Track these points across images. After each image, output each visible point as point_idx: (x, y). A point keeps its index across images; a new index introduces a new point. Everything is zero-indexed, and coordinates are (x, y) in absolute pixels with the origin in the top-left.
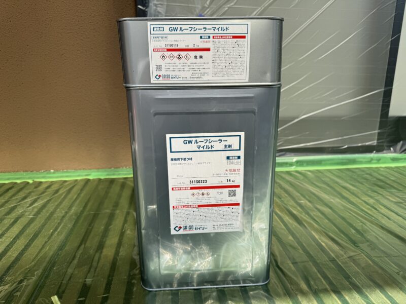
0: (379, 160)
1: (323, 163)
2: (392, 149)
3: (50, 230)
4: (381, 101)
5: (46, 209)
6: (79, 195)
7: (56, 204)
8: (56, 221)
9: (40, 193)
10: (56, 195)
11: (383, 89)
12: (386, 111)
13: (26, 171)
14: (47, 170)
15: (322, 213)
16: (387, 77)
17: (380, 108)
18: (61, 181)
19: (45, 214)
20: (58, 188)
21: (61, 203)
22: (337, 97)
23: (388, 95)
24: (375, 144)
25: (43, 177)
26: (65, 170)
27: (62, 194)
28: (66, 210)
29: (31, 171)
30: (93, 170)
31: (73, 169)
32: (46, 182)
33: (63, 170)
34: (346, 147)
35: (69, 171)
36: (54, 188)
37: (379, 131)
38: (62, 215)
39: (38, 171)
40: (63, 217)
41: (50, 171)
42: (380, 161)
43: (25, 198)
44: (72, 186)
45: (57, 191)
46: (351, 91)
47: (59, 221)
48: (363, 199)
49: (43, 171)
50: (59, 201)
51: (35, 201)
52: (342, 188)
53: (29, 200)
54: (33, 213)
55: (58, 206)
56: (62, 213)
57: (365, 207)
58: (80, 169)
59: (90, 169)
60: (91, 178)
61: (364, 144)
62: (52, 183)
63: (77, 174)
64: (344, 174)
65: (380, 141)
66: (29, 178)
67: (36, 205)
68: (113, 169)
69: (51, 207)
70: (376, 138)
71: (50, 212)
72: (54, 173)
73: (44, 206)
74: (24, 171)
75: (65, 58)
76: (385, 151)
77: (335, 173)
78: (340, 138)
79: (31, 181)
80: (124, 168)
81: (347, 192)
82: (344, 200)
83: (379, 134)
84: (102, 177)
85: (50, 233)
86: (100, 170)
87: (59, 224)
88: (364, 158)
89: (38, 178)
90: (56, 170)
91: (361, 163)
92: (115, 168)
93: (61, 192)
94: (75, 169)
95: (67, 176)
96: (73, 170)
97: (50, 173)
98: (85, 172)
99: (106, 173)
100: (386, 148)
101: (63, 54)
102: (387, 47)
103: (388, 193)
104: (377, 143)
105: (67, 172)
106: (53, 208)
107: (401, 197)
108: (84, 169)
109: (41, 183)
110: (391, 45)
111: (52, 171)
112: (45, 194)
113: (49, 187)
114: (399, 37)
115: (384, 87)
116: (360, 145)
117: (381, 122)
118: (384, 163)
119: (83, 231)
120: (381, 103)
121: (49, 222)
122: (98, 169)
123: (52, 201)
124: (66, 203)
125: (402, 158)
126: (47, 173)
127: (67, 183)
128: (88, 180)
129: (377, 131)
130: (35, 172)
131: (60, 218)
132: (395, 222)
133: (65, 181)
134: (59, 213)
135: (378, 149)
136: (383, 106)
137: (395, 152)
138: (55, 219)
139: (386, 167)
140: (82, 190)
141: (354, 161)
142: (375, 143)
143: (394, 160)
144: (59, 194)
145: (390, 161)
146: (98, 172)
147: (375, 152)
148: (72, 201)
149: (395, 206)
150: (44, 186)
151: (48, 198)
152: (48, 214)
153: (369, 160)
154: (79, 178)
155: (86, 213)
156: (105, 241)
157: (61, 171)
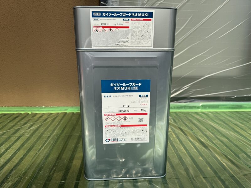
1: (220, 107)
3: (40, 145)
5: (38, 131)
6: (59, 123)
7: (45, 128)
8: (44, 139)
9: (35, 120)
10: (45, 122)
13: (28, 106)
14: (40, 106)
15: (222, 142)
18: (49, 113)
19: (37, 134)
20: (46, 118)
21: (48, 127)
22: (230, 64)
25: (38, 111)
26: (52, 107)
27: (49, 122)
28: (51, 132)
29: (31, 106)
30: (69, 107)
31: (56, 106)
32: (39, 114)
33: (50, 106)
34: (236, 97)
35: (54, 107)
36: (44, 117)
38: (48, 136)
39: (35, 106)
40: (49, 137)
41: (42, 106)
43: (26, 123)
44: (55, 117)
45: (46, 120)
47: (46, 140)
49: (38, 106)
50: (47, 126)
51: (32, 126)
52: (233, 125)
53: (28, 125)
54: (30, 134)
55: (46, 130)
56: (48, 134)
58: (61, 106)
59: (67, 106)
60: (67, 112)
61: (248, 95)
62: (43, 114)
63: (59, 109)
64: (234, 115)
66: (29, 111)
67: (32, 128)
69: (41, 130)
71: (41, 133)
72: (45, 108)
73: (37, 129)
74: (26, 106)
77: (228, 114)
78: (231, 91)
79: (30, 113)
81: (238, 128)
82: (236, 133)
84: (75, 112)
85: (40, 147)
86: (73, 107)
87: (46, 141)
88: (248, 105)
89: (35, 111)
90: (46, 106)
91: (245, 108)
93: (48, 120)
94: (58, 106)
95: (53, 110)
96: (57, 107)
97: (42, 108)
98: (64, 108)
99: (77, 109)
101: (53, 33)
105: (52, 108)
106: (43, 130)
108: (63, 106)
109: (36, 114)
111: (44, 107)
112: (38, 121)
113: (41, 117)
116: (245, 96)
119: (61, 147)
121: (40, 140)
122: (73, 106)
123: (42, 126)
124: (51, 128)
126: (40, 108)
127: (52, 115)
128: (66, 113)
130: (33, 107)
131: (47, 138)
133: (51, 114)
134: (46, 135)
138: (43, 139)
140: (61, 120)
141: (240, 107)
144: (46, 122)
146: (72, 108)
148: (55, 126)
150: (39, 116)
151: (40, 124)
152: (39, 135)
154: (60, 112)
155: (63, 135)
156: (75, 154)
157: (49, 107)
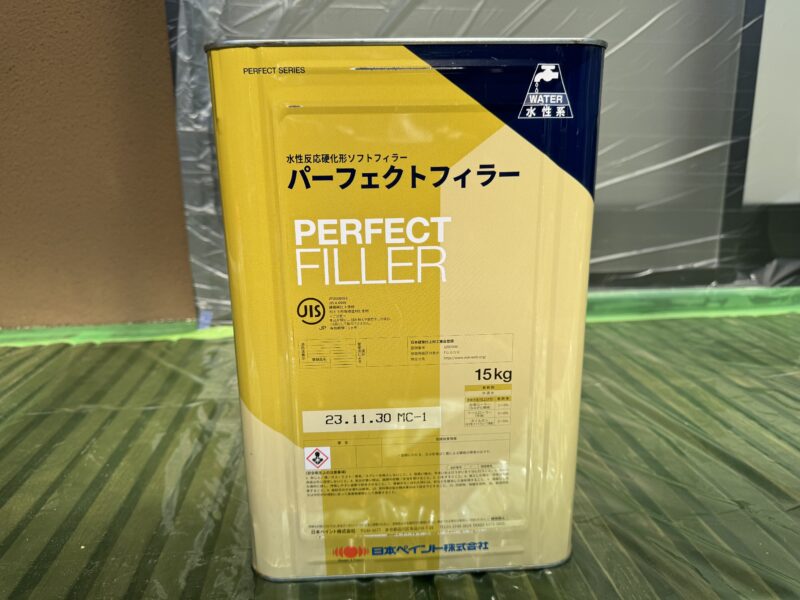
0: (723, 302)
1: (597, 307)
2: (753, 277)
4: (726, 169)
6: (26, 376)
11: (728, 142)
12: (735, 191)
16: (737, 115)
17: (724, 185)
18: (6, 348)
22: (624, 160)
23: (739, 153)
24: (715, 266)
26: (27, 328)
30: (85, 327)
31: (42, 325)
33: (22, 326)
34: (648, 272)
35: (35, 328)
37: (722, 236)
42: (727, 305)
46: (656, 146)
48: (673, 382)
57: (674, 400)
58: (59, 325)
59: (80, 325)
60: (73, 342)
61: (689, 266)
63: (49, 334)
65: (726, 259)
68: (130, 324)
70: (717, 251)
75: (17, 77)
76: (737, 282)
78: (634, 253)
80: (155, 322)
82: (628, 386)
83: (724, 243)
84: (98, 342)
86: (101, 326)
88: (690, 297)
90: (7, 327)
91: (682, 307)
92: (134, 322)
94: (48, 325)
95: (24, 339)
96: (44, 327)
98: (68, 331)
99: (112, 332)
100: (739, 275)
101: (10, 69)
102: (735, 45)
103: (734, 371)
104: (721, 263)
105: (27, 331)
107: (763, 377)
108: (67, 325)
110: (743, 42)
114: (760, 23)
115: (730, 136)
116: (680, 267)
117: (726, 217)
118: (736, 307)
120: (725, 174)
122: (99, 324)
125: (776, 296)
127: (17, 352)
128: (67, 346)
129: (717, 237)
132: (737, 433)
133: (14, 349)
135: (723, 276)
136: (730, 179)
137: (760, 282)
139: (739, 318)
140: (39, 365)
141: (666, 305)
142: (713, 262)
143: (758, 301)
145: (749, 303)
146: (95, 330)
147: (714, 284)
149: (747, 398)
153: (702, 301)
154: (46, 343)
155: (20, 413)
156: (28, 477)
157: (18, 328)
